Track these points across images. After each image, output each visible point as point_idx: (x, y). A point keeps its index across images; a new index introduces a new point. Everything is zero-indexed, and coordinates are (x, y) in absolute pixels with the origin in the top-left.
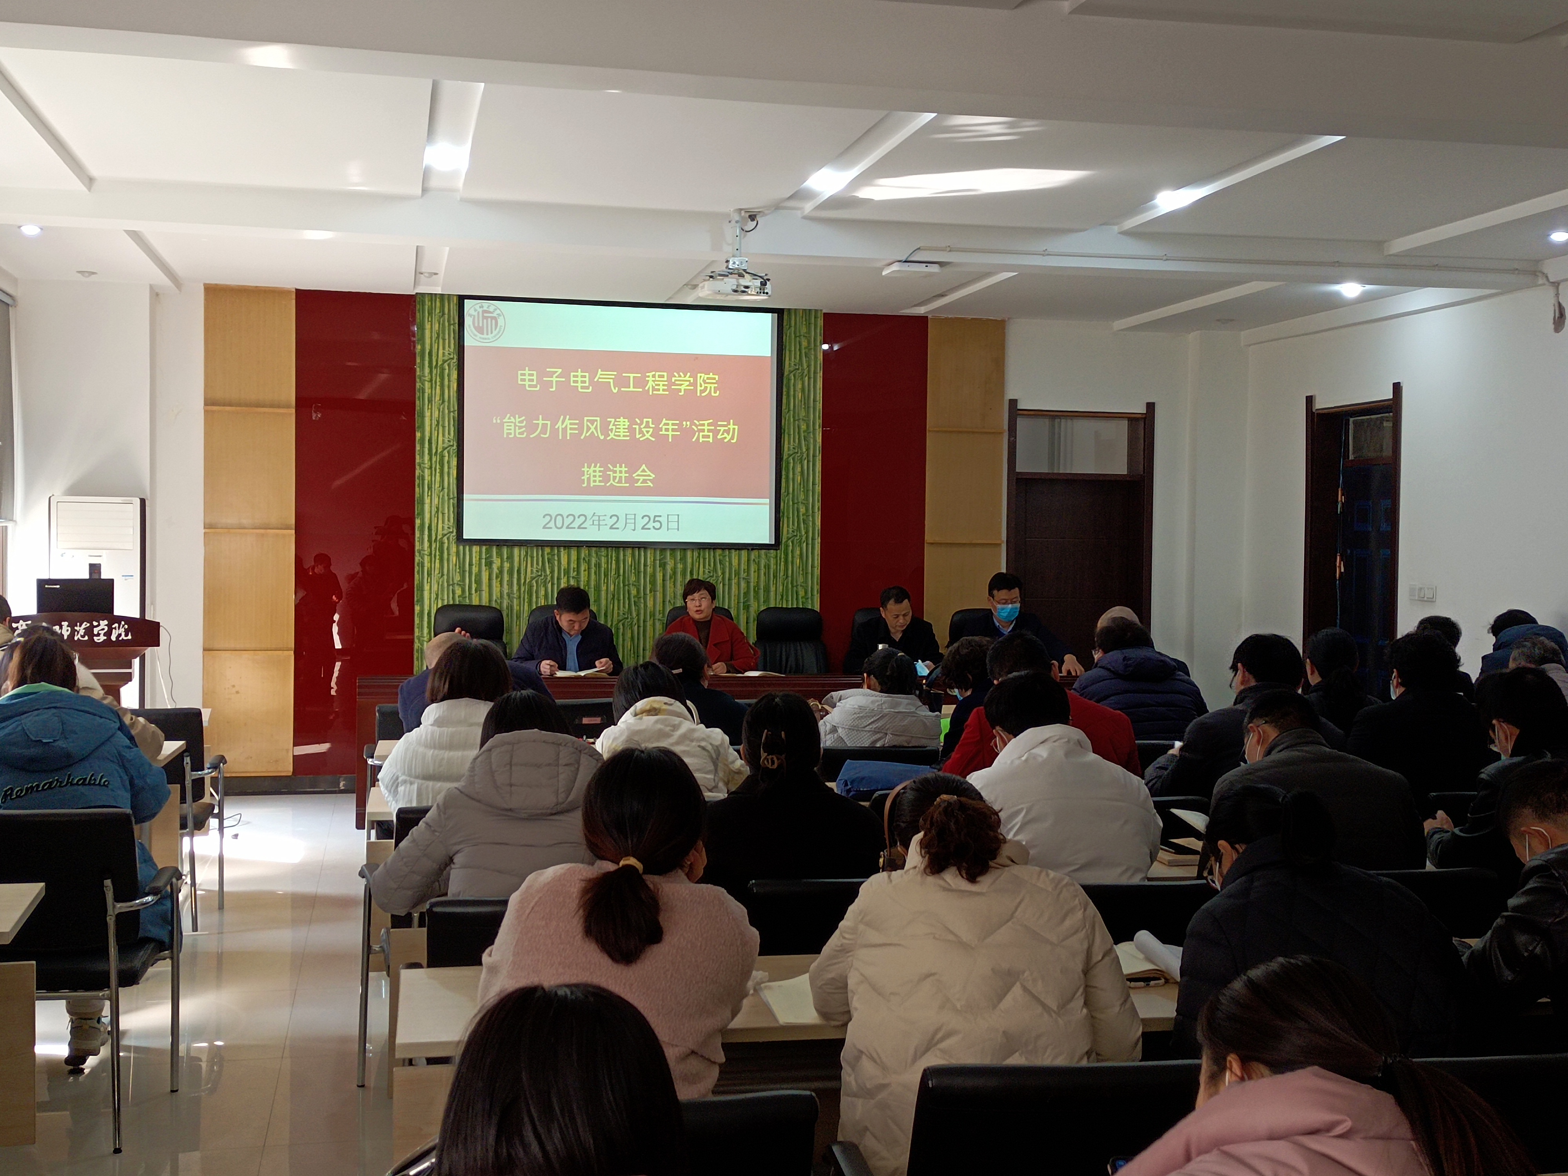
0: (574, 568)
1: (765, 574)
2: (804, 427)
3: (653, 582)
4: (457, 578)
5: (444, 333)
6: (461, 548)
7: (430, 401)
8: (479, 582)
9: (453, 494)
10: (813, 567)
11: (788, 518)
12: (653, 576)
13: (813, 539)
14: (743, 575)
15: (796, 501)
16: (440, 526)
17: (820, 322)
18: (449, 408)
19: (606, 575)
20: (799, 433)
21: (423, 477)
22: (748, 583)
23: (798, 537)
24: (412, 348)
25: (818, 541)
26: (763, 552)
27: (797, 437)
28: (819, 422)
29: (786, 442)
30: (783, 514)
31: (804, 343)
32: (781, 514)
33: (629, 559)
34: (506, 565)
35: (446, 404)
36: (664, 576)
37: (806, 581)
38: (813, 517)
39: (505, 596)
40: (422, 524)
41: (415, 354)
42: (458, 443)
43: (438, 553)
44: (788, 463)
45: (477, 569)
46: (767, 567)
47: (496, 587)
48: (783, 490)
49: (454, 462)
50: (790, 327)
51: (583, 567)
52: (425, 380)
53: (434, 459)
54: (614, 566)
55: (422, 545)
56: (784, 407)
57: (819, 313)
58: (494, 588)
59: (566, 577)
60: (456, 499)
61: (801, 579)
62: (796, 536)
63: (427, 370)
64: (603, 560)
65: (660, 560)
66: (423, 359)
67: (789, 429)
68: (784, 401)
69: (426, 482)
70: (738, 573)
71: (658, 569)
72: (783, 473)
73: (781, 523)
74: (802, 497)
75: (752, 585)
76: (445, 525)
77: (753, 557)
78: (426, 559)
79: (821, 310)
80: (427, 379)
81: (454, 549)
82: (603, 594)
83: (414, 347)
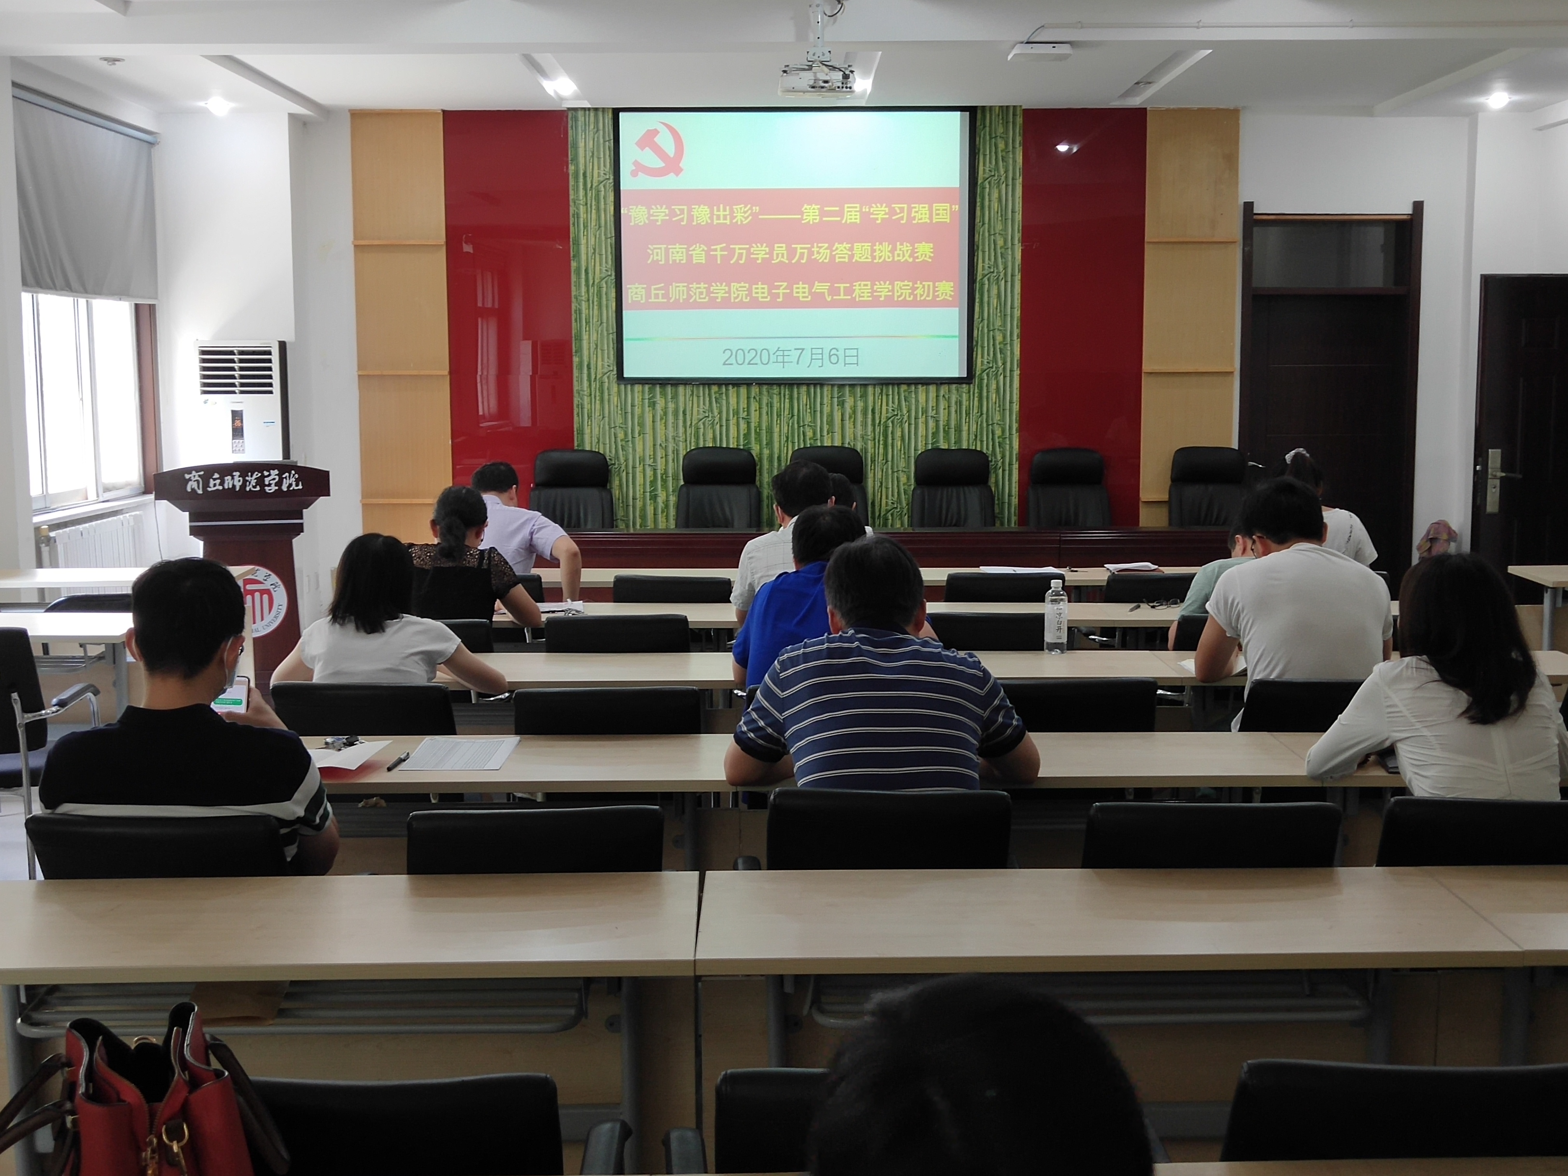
0: (744, 408)
1: (956, 411)
2: (1000, 242)
3: (831, 423)
4: (619, 420)
5: (598, 151)
6: (622, 387)
7: (585, 227)
8: (642, 425)
9: (613, 329)
10: (1011, 402)
11: (983, 347)
12: (831, 415)
13: (1011, 371)
14: (931, 413)
15: (992, 328)
16: (600, 363)
17: (1019, 120)
18: (605, 234)
19: (779, 416)
20: (995, 249)
21: (580, 311)
22: (937, 422)
23: (994, 369)
24: (565, 170)
25: (1017, 373)
26: (954, 386)
27: (993, 254)
28: (1018, 236)
29: (980, 261)
30: (977, 342)
31: (1001, 145)
32: (974, 343)
33: (804, 398)
34: (671, 406)
35: (603, 229)
36: (842, 415)
37: (1003, 418)
38: (1012, 345)
39: (671, 440)
40: (581, 363)
41: (568, 175)
42: (616, 272)
43: (598, 394)
44: (982, 285)
45: (640, 410)
46: (959, 403)
47: (661, 429)
48: (976, 316)
49: (613, 294)
50: (985, 127)
51: (754, 406)
52: (580, 204)
53: (591, 291)
54: (787, 405)
55: (581, 385)
56: (977, 220)
57: (1018, 109)
58: (659, 431)
59: (735, 418)
60: (615, 334)
61: (997, 417)
62: (992, 367)
63: (581, 193)
64: (776, 399)
65: (838, 398)
66: (577, 181)
67: (983, 245)
68: (978, 213)
69: (584, 316)
70: (925, 411)
71: (836, 407)
72: (977, 296)
73: (975, 353)
74: (998, 323)
75: (941, 423)
76: (605, 363)
77: (942, 393)
78: (586, 400)
79: (1021, 106)
80: (581, 202)
81: (615, 388)
82: (776, 436)
83: (567, 168)
